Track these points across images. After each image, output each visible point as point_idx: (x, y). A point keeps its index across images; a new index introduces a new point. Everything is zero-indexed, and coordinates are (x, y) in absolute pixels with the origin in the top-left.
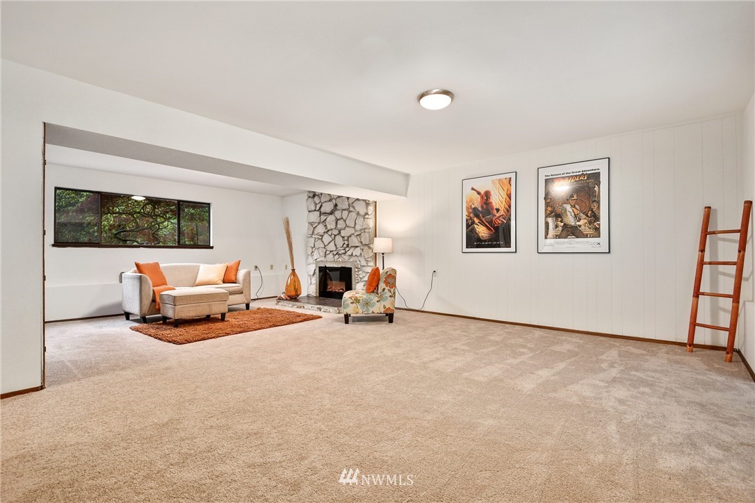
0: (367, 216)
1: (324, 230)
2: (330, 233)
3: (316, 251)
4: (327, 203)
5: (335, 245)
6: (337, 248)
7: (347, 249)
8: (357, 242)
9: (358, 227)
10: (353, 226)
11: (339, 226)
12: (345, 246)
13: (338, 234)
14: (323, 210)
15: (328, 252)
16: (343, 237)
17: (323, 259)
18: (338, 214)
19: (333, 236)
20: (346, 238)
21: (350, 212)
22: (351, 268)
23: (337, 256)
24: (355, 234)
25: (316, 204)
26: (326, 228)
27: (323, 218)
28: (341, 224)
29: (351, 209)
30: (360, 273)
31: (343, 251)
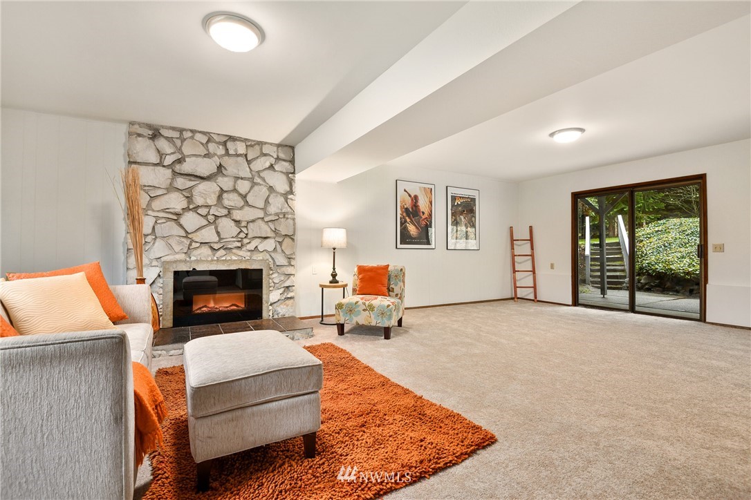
0: (290, 197)
1: (184, 204)
2: (201, 211)
3: (159, 243)
4: (200, 159)
5: (218, 233)
6: (220, 239)
7: (246, 241)
8: (269, 230)
9: (272, 209)
10: (262, 205)
11: (226, 203)
12: (242, 235)
13: (226, 216)
14: (186, 167)
15: (194, 245)
16: (237, 222)
17: (182, 257)
18: (226, 183)
19: (211, 218)
20: (244, 224)
21: (254, 184)
22: (261, 270)
23: (222, 252)
24: (266, 219)
25: (161, 155)
26: (189, 203)
27: (181, 182)
28: (231, 200)
29: (257, 180)
30: (274, 276)
31: (239, 244)
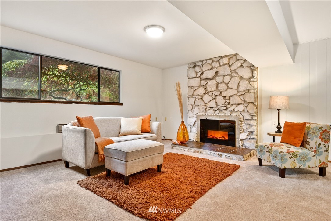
0: (252, 80)
1: (204, 92)
2: (210, 94)
3: (196, 108)
4: (209, 71)
5: (216, 103)
6: (217, 105)
7: (228, 106)
8: (240, 100)
9: (241, 89)
10: (236, 87)
11: (220, 88)
12: (227, 103)
13: (219, 95)
14: (204, 76)
15: (208, 109)
16: (224, 97)
17: (203, 113)
18: (219, 79)
19: (214, 96)
20: (227, 98)
21: (232, 77)
22: (234, 121)
23: (218, 112)
24: (238, 94)
25: (196, 73)
26: (206, 90)
27: (203, 83)
28: (222, 87)
29: (234, 74)
30: (243, 125)
31: (225, 108)
